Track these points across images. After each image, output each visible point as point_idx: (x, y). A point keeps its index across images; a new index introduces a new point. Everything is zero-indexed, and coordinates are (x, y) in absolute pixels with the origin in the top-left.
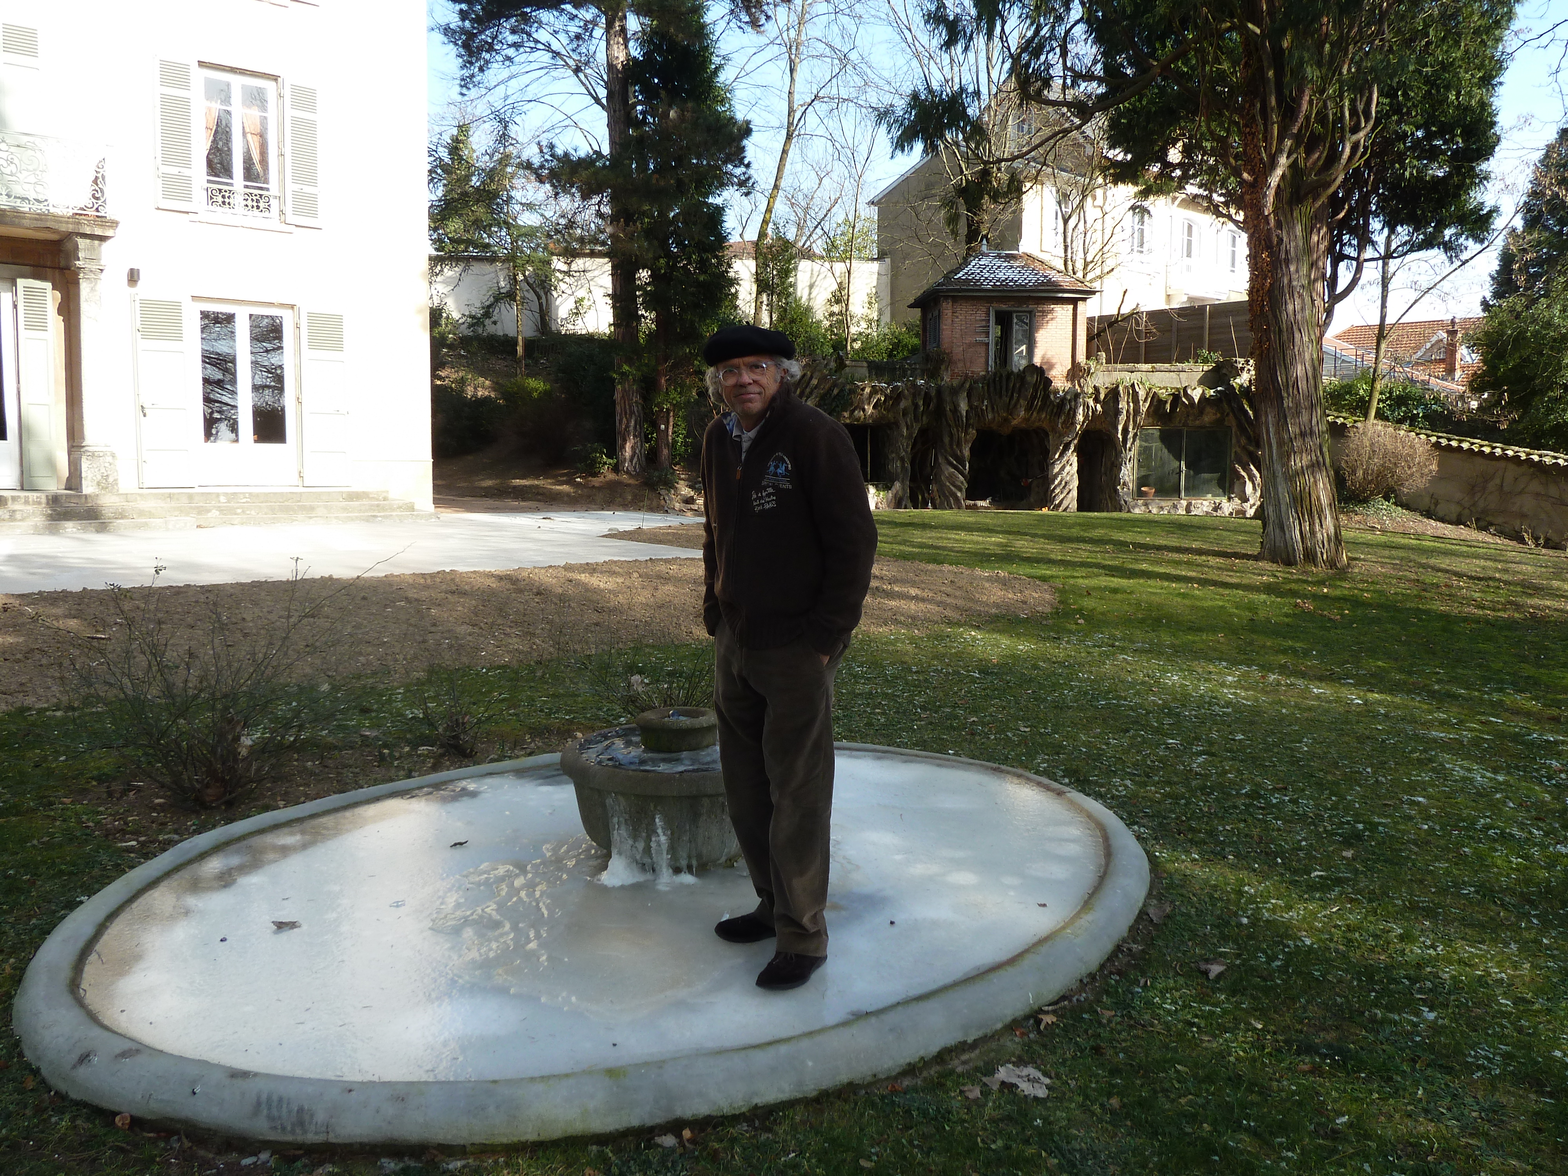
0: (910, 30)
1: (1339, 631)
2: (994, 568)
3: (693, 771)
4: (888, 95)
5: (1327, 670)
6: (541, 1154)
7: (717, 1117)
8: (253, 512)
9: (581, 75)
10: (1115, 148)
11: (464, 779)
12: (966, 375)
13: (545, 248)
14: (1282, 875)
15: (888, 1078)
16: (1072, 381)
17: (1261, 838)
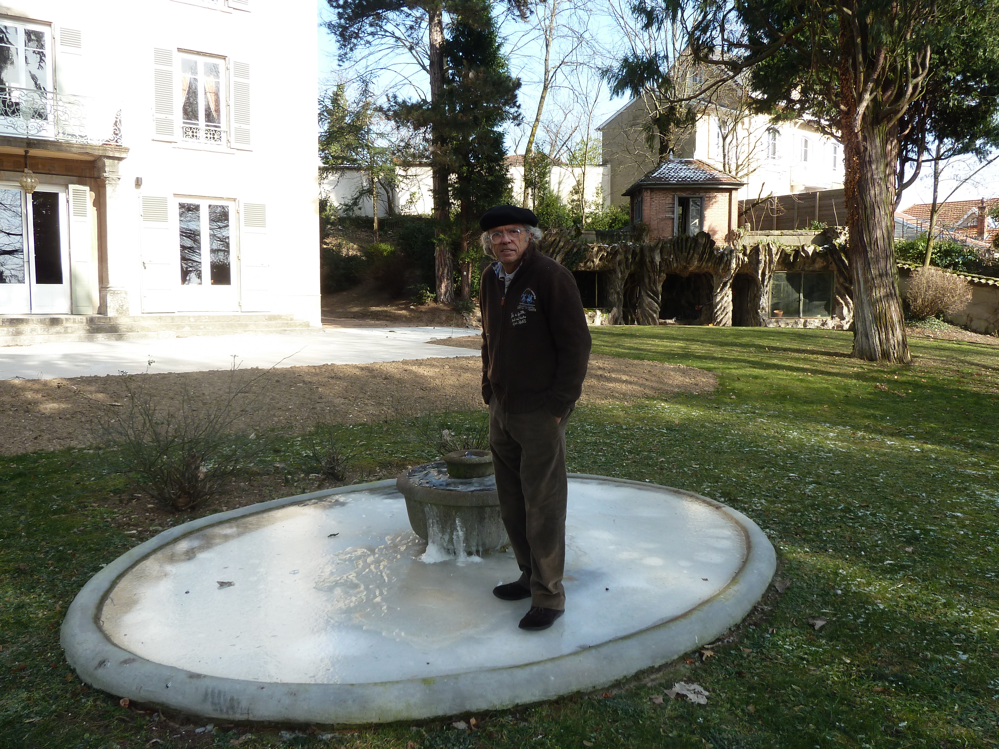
0: (623, 18)
1: (904, 404)
2: (676, 363)
3: (480, 490)
4: (608, 60)
5: (897, 429)
6: (380, 731)
7: (491, 711)
8: (210, 328)
9: (414, 52)
10: (756, 91)
11: (337, 494)
12: (660, 239)
13: (391, 161)
14: (864, 562)
15: (602, 689)
16: (729, 242)
17: (851, 538)
